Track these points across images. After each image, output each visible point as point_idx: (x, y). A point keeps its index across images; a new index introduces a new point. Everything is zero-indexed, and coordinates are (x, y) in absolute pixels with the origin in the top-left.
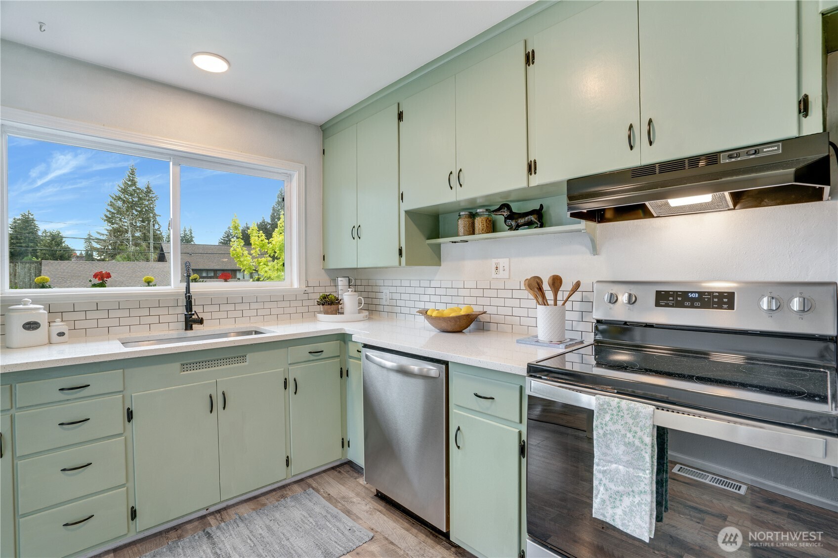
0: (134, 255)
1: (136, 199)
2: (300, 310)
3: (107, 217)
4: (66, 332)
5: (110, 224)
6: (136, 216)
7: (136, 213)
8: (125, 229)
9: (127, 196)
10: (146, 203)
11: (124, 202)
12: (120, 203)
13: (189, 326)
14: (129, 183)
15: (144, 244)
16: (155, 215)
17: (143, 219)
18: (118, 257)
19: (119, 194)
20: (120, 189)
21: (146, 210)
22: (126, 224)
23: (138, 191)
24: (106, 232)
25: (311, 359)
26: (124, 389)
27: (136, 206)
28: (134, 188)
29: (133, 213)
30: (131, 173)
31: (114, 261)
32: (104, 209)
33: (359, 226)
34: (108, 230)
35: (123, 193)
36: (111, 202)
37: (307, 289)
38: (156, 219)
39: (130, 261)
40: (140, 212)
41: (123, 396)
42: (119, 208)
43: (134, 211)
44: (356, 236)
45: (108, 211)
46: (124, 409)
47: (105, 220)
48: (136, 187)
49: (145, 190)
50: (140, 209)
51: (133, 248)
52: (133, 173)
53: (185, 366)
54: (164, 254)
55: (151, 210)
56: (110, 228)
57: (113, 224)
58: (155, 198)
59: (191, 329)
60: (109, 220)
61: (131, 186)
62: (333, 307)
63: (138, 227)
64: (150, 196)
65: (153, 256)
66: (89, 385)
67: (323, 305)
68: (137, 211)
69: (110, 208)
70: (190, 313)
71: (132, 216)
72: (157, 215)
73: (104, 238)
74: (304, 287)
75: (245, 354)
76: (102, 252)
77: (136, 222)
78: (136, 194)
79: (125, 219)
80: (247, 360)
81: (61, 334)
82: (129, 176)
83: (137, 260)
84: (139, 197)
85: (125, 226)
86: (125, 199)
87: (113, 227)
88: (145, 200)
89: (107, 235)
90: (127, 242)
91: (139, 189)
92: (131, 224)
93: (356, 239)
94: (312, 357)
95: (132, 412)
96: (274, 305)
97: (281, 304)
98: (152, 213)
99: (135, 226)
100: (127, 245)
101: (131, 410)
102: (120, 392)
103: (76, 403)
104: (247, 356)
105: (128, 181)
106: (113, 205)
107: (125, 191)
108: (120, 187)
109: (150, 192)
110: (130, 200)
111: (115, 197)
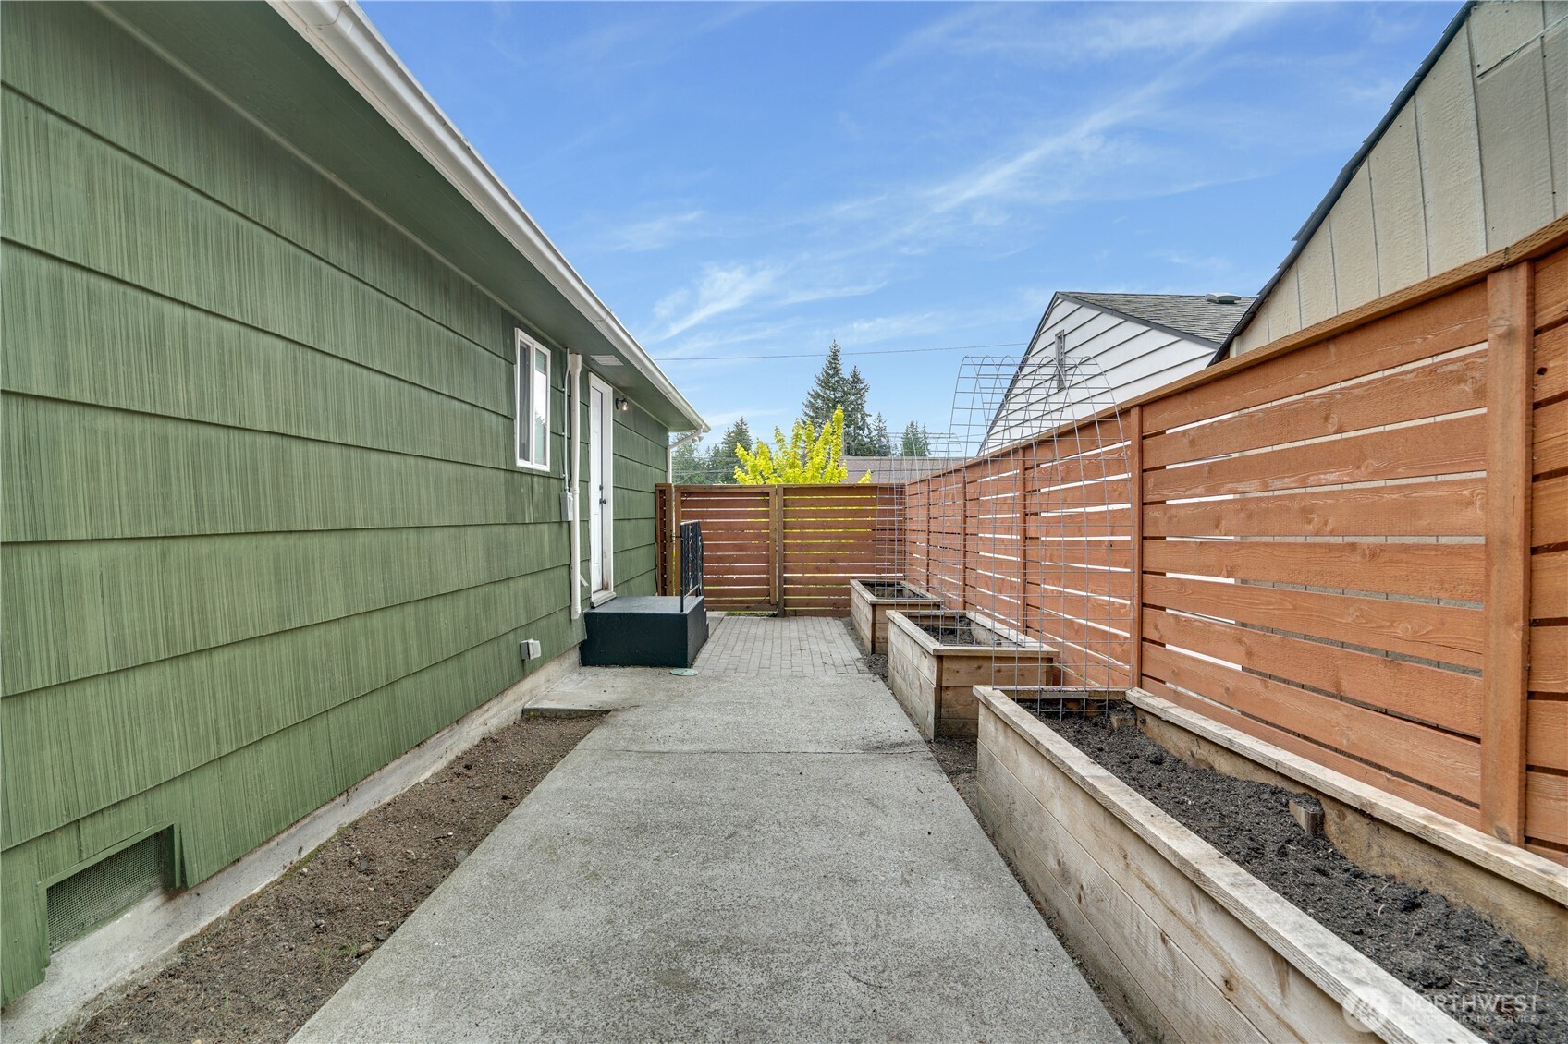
1: (838, 395)
9: (828, 391)
10: (853, 398)
11: (824, 400)
12: (819, 403)
14: (831, 372)
16: (864, 414)
20: (819, 382)
21: (853, 408)
23: (842, 382)
28: (836, 378)
30: (833, 359)
32: (801, 412)
35: (822, 387)
36: (809, 401)
42: (818, 408)
45: (807, 414)
48: (839, 377)
49: (852, 379)
52: (835, 357)
55: (859, 408)
58: (865, 389)
61: (833, 376)
64: (858, 387)
69: (807, 410)
72: (867, 415)
78: (839, 388)
82: (830, 363)
84: (843, 391)
86: (824, 395)
88: (851, 394)
91: (843, 379)
98: (861, 412)
105: (830, 370)
106: (811, 405)
107: (825, 384)
108: (819, 380)
109: (857, 382)
110: (832, 396)
111: (812, 393)
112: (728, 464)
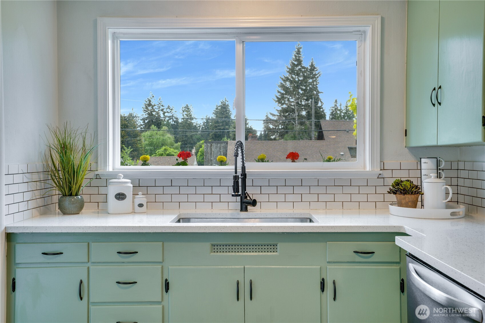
0: (299, 134)
1: (301, 78)
2: (371, 198)
3: (277, 98)
4: (145, 204)
5: (280, 105)
6: (302, 94)
7: (301, 92)
8: (292, 108)
9: (294, 76)
10: (311, 81)
11: (291, 82)
12: (288, 84)
13: (244, 207)
14: (296, 63)
15: (307, 122)
16: (318, 92)
17: (307, 97)
18: (286, 136)
19: (287, 75)
20: (288, 70)
21: (310, 88)
22: (293, 104)
23: (303, 70)
24: (277, 113)
25: (357, 260)
26: (163, 261)
27: (302, 85)
28: (299, 67)
29: (299, 93)
30: (297, 53)
31: (282, 140)
32: (276, 91)
33: (440, 87)
34: (278, 111)
35: (290, 73)
36: (281, 83)
37: (381, 172)
38: (319, 96)
39: (296, 140)
40: (305, 90)
41: (162, 267)
42: (288, 88)
43: (300, 90)
44: (436, 103)
45: (279, 92)
46: (162, 279)
47: (276, 101)
48: (301, 66)
49: (309, 68)
50: (304, 88)
51: (298, 127)
52: (298, 52)
53: (216, 247)
54: (322, 132)
55: (314, 88)
56: (280, 108)
57: (282, 104)
58: (318, 75)
59: (246, 210)
60: (280, 100)
61: (297, 65)
62: (409, 198)
63: (302, 106)
64: (314, 73)
65: (314, 134)
66: (137, 252)
67: (395, 193)
68: (302, 89)
69: (280, 89)
70: (237, 194)
71: (298, 95)
72: (320, 93)
73: (275, 118)
74: (377, 170)
75: (276, 243)
76: (274, 131)
77: (301, 101)
78: (301, 74)
79: (292, 98)
80: (278, 250)
81: (141, 205)
82: (295, 56)
83: (302, 139)
84: (304, 76)
85: (292, 105)
86: (292, 79)
87: (282, 108)
88: (309, 78)
89: (278, 116)
90: (294, 121)
91: (304, 68)
92: (298, 103)
93: (436, 105)
94: (358, 258)
95: (168, 283)
96: (339, 190)
97: (347, 190)
98: (315, 91)
99: (300, 105)
100: (293, 125)
101: (168, 281)
102: (160, 262)
103: (128, 267)
104: (278, 245)
105: (295, 61)
106: (283, 86)
107: (292, 71)
108: (288, 68)
109: (313, 70)
110: (297, 79)
111: (284, 78)
112: (216, 127)
